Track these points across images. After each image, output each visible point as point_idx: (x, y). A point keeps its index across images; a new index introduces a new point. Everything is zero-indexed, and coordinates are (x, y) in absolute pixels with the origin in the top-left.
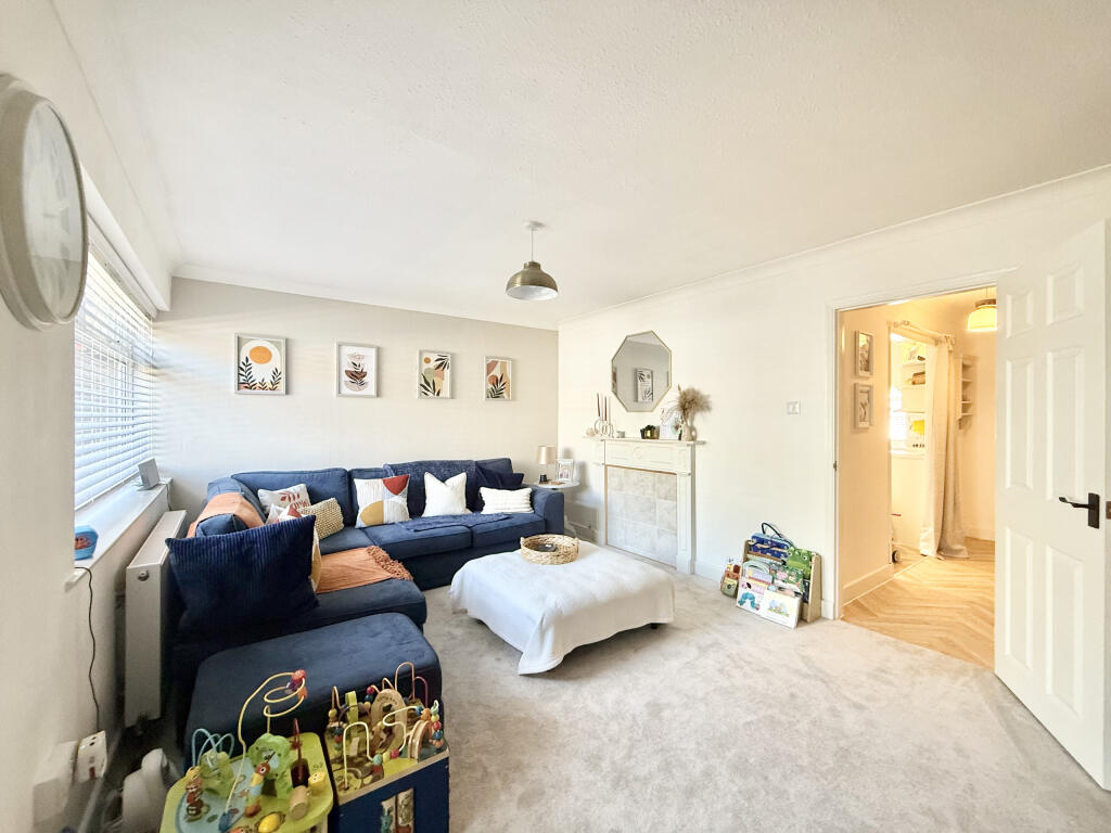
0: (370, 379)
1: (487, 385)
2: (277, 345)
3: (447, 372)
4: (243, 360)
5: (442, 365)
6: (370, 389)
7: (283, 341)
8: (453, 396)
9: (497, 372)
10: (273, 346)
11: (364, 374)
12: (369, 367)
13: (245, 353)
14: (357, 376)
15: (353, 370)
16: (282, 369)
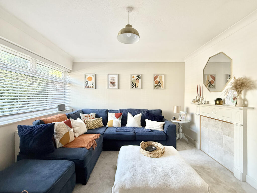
0: (116, 84)
1: (154, 84)
2: (93, 76)
3: (140, 80)
4: (86, 80)
5: (138, 78)
6: (116, 87)
7: (94, 75)
8: (142, 88)
9: (158, 79)
10: (92, 76)
11: (115, 82)
12: (116, 80)
13: (86, 79)
14: (113, 83)
15: (112, 81)
16: (94, 82)
